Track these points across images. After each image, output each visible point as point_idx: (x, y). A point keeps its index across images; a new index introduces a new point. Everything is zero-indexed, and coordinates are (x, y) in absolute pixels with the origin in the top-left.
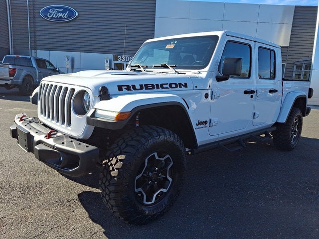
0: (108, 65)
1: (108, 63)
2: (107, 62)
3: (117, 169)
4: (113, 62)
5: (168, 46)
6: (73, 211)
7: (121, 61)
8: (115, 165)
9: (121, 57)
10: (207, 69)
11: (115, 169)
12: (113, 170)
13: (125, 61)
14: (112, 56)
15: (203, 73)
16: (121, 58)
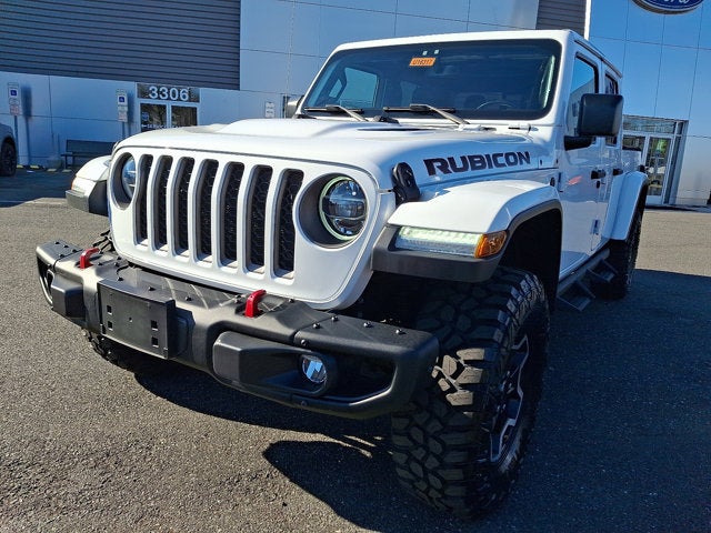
0: (126, 109)
1: (126, 103)
2: (122, 99)
3: (464, 386)
4: (138, 102)
5: (415, 62)
6: (285, 505)
7: (159, 98)
8: (455, 376)
9: (159, 88)
10: (550, 118)
11: (458, 388)
12: (452, 390)
13: (169, 99)
14: (132, 87)
15: (543, 129)
16: (158, 92)
